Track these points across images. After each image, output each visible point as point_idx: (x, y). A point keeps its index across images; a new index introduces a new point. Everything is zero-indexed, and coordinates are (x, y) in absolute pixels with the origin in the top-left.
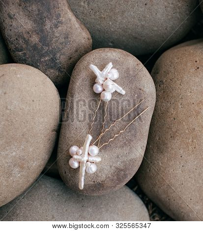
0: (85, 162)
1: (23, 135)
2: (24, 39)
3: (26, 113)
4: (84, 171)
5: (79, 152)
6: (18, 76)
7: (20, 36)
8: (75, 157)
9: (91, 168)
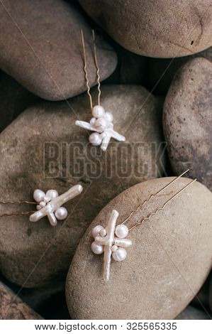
0: (110, 245)
1: (184, 263)
2: (192, 148)
3: (192, 238)
4: (110, 257)
5: (103, 232)
6: (188, 194)
7: (188, 144)
8: (98, 238)
9: (119, 255)
